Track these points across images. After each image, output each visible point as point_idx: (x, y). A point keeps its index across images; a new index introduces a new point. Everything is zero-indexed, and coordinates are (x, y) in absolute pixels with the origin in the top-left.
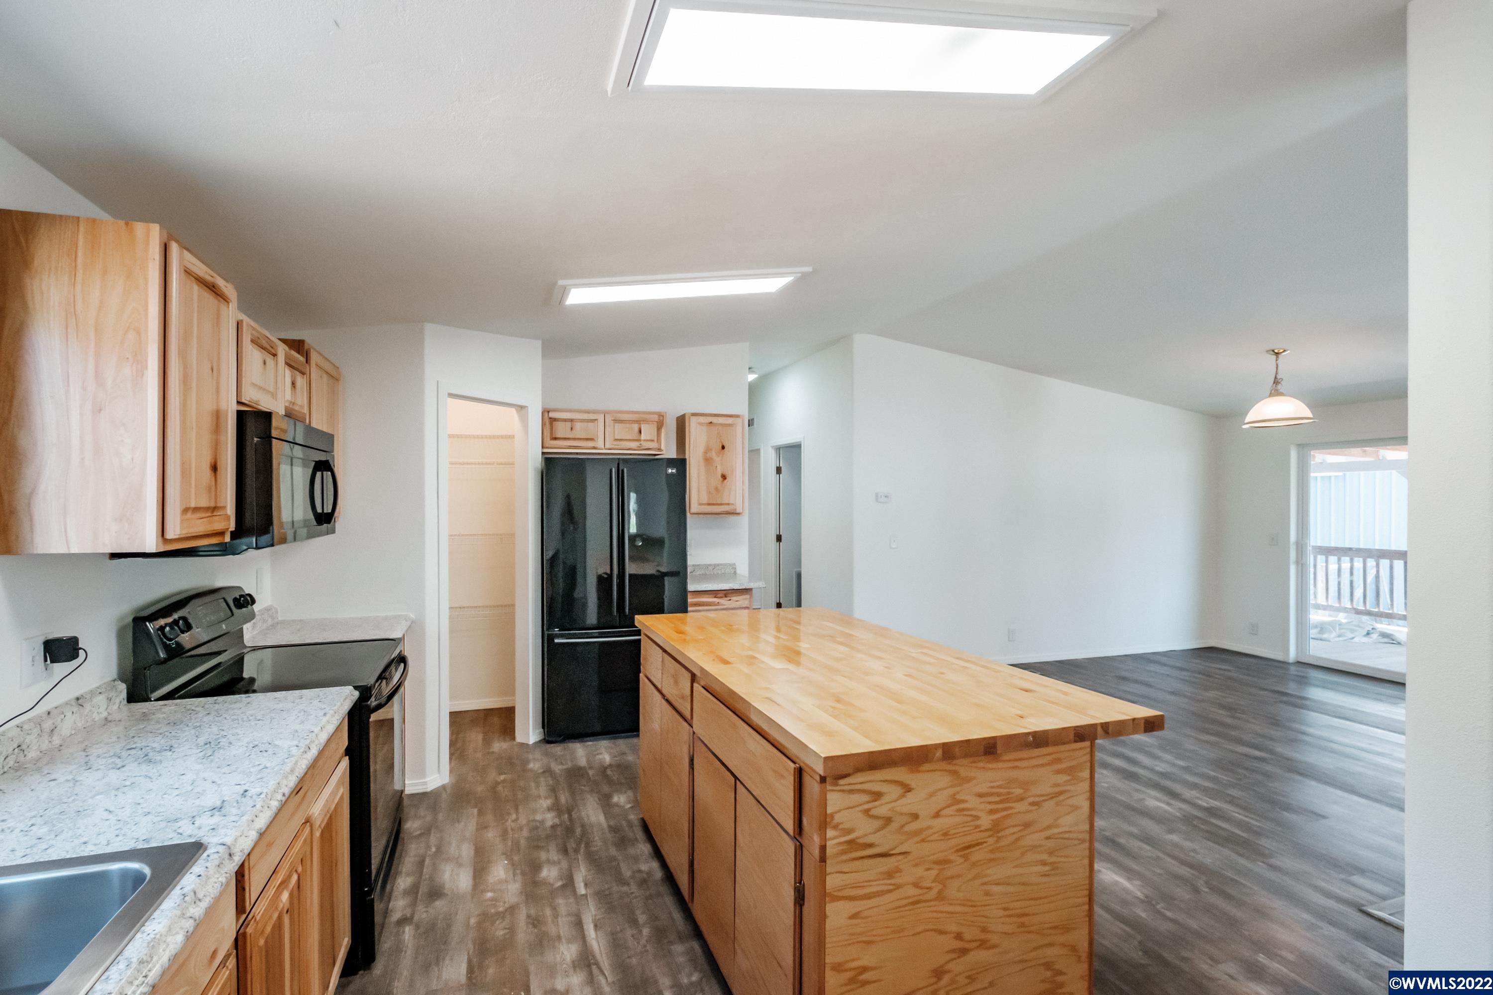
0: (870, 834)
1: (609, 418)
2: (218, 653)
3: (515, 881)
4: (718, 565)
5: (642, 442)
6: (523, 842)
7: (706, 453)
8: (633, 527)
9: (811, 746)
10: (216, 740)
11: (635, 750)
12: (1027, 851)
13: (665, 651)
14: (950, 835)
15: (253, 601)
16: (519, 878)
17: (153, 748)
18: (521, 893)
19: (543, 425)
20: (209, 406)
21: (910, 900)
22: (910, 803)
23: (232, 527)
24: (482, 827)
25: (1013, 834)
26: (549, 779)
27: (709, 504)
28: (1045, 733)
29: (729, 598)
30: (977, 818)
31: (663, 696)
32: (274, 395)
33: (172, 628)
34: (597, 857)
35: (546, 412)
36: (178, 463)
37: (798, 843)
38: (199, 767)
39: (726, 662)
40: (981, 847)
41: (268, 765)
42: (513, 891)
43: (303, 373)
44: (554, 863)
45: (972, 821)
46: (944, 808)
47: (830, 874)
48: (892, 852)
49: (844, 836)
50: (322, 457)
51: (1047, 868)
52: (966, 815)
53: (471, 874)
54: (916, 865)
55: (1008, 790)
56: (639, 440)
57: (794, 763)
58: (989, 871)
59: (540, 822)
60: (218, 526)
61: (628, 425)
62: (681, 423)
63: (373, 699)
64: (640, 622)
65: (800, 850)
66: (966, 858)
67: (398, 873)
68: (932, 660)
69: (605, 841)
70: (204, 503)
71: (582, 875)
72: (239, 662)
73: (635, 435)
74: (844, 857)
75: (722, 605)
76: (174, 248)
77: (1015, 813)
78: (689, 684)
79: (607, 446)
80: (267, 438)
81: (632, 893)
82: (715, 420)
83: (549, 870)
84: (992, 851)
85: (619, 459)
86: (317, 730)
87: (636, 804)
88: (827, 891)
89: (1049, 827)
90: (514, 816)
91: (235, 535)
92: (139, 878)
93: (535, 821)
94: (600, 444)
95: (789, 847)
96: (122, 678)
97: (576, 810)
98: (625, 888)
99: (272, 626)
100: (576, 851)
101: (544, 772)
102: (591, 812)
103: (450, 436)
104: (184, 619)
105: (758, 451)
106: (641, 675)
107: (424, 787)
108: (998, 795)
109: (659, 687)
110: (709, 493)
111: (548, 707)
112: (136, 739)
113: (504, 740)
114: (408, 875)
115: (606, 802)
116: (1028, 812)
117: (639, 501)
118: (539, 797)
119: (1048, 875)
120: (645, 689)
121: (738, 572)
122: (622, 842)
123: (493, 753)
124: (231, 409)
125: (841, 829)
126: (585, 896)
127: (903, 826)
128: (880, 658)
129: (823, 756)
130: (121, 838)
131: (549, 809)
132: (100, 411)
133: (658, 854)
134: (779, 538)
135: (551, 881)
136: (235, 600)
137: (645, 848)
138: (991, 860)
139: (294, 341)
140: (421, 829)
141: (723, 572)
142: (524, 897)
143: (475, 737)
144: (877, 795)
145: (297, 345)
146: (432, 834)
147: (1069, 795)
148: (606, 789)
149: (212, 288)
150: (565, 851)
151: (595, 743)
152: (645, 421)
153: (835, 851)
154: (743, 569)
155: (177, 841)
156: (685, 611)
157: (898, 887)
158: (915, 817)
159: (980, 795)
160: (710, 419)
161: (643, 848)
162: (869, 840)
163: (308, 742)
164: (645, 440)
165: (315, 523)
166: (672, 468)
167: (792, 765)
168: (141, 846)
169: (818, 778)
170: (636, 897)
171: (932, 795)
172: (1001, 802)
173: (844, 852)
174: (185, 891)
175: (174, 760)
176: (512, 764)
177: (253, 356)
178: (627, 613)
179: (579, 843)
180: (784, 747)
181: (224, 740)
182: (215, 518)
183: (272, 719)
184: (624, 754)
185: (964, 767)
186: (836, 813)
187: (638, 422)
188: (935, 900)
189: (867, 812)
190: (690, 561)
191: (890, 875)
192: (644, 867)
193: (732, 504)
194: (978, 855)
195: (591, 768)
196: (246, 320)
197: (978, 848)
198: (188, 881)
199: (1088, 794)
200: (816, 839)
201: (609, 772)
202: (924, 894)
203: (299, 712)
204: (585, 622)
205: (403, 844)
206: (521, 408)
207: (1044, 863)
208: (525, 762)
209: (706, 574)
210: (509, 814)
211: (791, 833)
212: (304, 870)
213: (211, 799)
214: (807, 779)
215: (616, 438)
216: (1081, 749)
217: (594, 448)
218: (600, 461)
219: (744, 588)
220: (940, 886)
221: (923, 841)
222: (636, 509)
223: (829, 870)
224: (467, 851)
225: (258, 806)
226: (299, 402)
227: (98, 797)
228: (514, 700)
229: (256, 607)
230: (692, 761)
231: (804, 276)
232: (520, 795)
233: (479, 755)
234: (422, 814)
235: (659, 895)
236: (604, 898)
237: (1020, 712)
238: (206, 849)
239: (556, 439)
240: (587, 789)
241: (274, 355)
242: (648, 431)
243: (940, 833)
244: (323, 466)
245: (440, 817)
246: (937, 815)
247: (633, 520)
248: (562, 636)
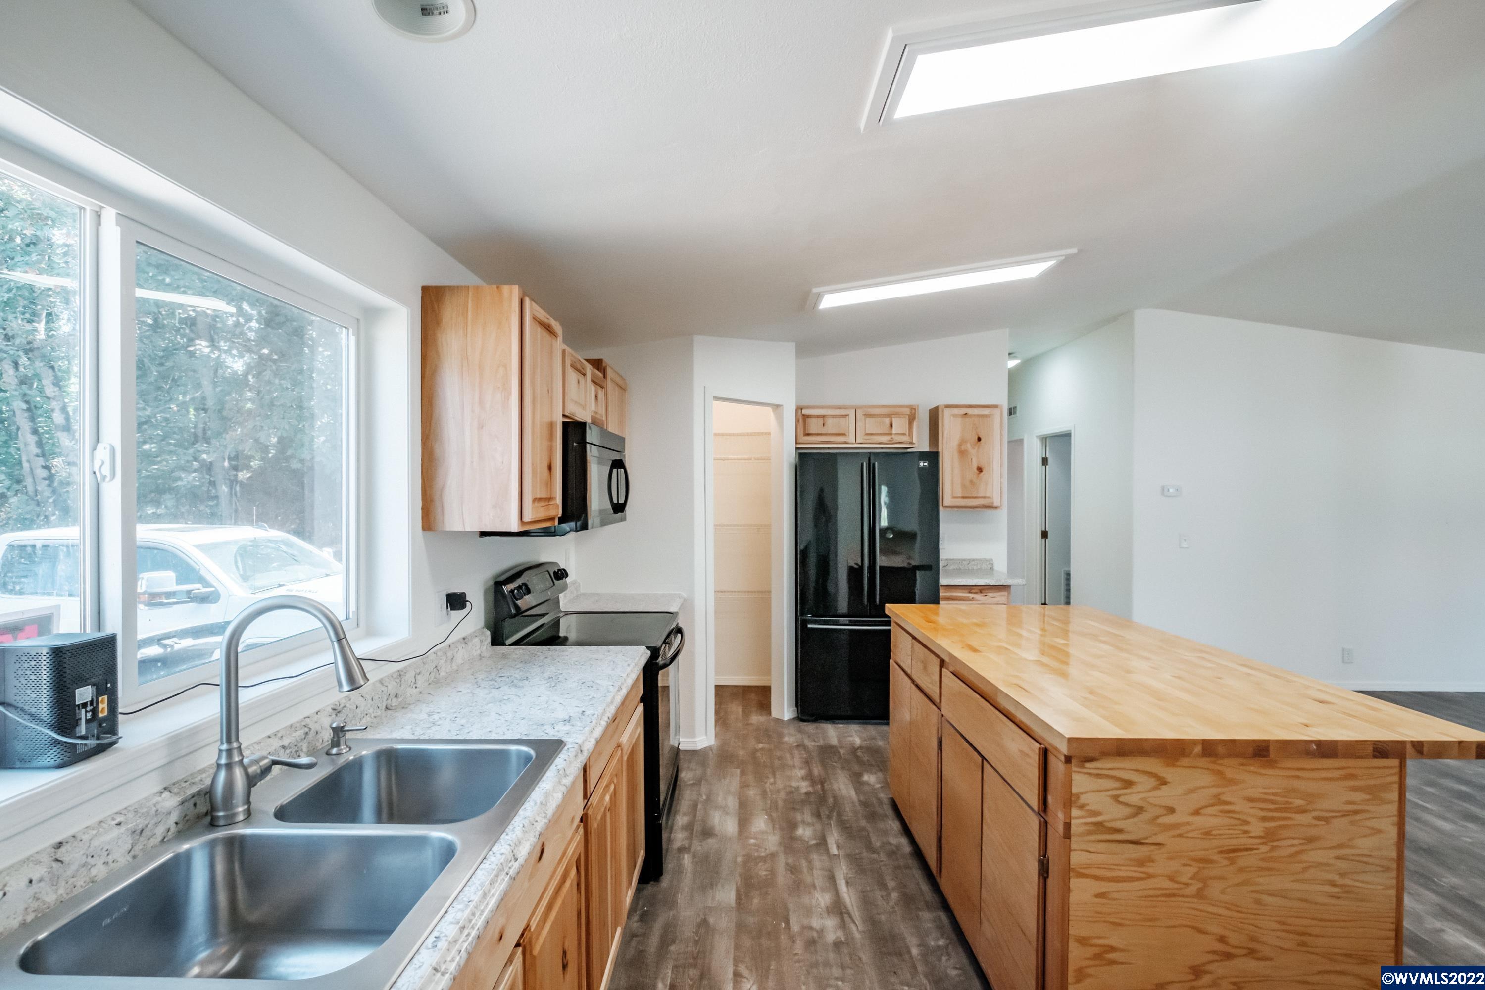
0: (1120, 819)
1: (860, 413)
2: (543, 615)
3: (774, 834)
4: (973, 560)
5: (893, 436)
6: (780, 804)
7: (960, 445)
8: (884, 521)
9: (1055, 727)
10: (556, 676)
11: (885, 737)
12: (1310, 867)
13: (914, 638)
14: (1212, 835)
15: (567, 575)
16: (778, 832)
17: (515, 677)
18: (780, 844)
19: (797, 421)
20: (547, 419)
21: (1164, 892)
22: (1165, 795)
23: (560, 515)
24: (744, 786)
25: (1293, 846)
26: (803, 752)
27: (963, 498)
28: (1334, 743)
29: (984, 594)
30: (1247, 823)
31: (913, 681)
32: (584, 407)
33: (518, 590)
34: (848, 825)
35: (799, 409)
36: (530, 465)
37: (1042, 820)
38: (548, 693)
39: (975, 651)
40: (1249, 853)
41: (595, 696)
42: (772, 841)
43: (602, 387)
44: (809, 824)
45: (1241, 825)
46: (1206, 807)
47: (1075, 850)
48: (1143, 841)
49: (1091, 817)
50: (617, 457)
51: (1336, 890)
52: (1232, 817)
53: (736, 822)
54: (1171, 859)
55: (1286, 800)
56: (891, 434)
57: (1040, 744)
58: (1261, 880)
59: (795, 788)
60: (552, 513)
61: (879, 419)
62: (934, 416)
63: (660, 659)
64: (890, 610)
65: (1044, 827)
66: (1232, 862)
67: (676, 812)
68: (1209, 665)
69: (856, 813)
70: (544, 496)
71: (834, 839)
72: (556, 624)
73: (886, 429)
74: (1093, 837)
75: (977, 600)
76: (527, 301)
77: (1294, 825)
78: (938, 669)
79: (859, 440)
80: (583, 443)
81: (881, 861)
82: (970, 411)
83: (804, 829)
84: (1263, 860)
85: (870, 453)
86: (625, 675)
87: (886, 785)
88: (1072, 867)
89: (1340, 846)
90: (772, 780)
91: (562, 520)
92: (528, 758)
93: (791, 786)
94: (851, 438)
95: (1034, 822)
96: (487, 626)
97: (828, 783)
98: (875, 856)
99: (577, 596)
100: (829, 817)
101: (798, 746)
102: (842, 786)
103: (716, 434)
104: (525, 584)
105: (1021, 441)
106: (891, 661)
107: (694, 745)
108: (1273, 802)
109: (909, 672)
110: (964, 486)
111: (801, 688)
112: (503, 670)
113: (761, 715)
114: (684, 814)
115: (856, 779)
116: (1310, 826)
117: (891, 494)
118: (794, 766)
119: (1339, 898)
120: (896, 675)
121: (995, 568)
122: (872, 816)
123: (752, 724)
124: (559, 420)
125: (1088, 810)
126: (838, 856)
127: (1158, 817)
128: (1148, 659)
129: (1067, 736)
130: (511, 731)
131: (803, 778)
132: (482, 427)
133: (907, 831)
134: (1045, 535)
135: (806, 839)
136: (555, 573)
137: (895, 825)
138: (1262, 869)
139: (595, 360)
140: (693, 779)
141: (979, 567)
142: (782, 849)
143: (735, 709)
144: (1128, 784)
145: (598, 364)
146: (703, 786)
147: (1368, 815)
148: (856, 768)
149: (548, 328)
150: (818, 815)
151: (845, 726)
152: (897, 415)
153: (1082, 829)
154: (1001, 566)
155: (545, 737)
156: (938, 603)
157: (1150, 876)
158: (1171, 810)
159: (1251, 800)
160: (964, 411)
161: (893, 825)
162: (1118, 825)
163: (620, 684)
164: (896, 434)
165: (612, 511)
166: (924, 460)
167: (1037, 745)
168: (524, 737)
169: (1063, 758)
170: (885, 865)
171: (1192, 791)
172: (1276, 810)
173: (1090, 833)
174: (559, 767)
175: (532, 686)
176: (769, 736)
177: (572, 375)
178: (878, 603)
179: (831, 811)
180: (1031, 729)
181: (561, 676)
182: (551, 507)
183: (591, 665)
184: (874, 738)
185: (1231, 768)
186: (1082, 794)
187: (889, 416)
188: (1193, 897)
189: (1116, 798)
190: (943, 555)
191: (1141, 863)
192: (893, 841)
193: (989, 498)
194: (1246, 860)
195: (841, 747)
196: (568, 350)
197: (1246, 853)
198: (560, 762)
199: (1395, 819)
200: (1061, 815)
201: (859, 753)
202: (1180, 889)
203: (610, 662)
204: (836, 610)
205: (680, 790)
206: (777, 407)
207: (1333, 884)
208: (781, 735)
209: (960, 569)
210: (767, 778)
211: (1036, 808)
212: (618, 782)
213: (562, 714)
214: (1052, 759)
215: (867, 432)
216: (1384, 767)
217: (846, 443)
218: (851, 456)
219: (1001, 584)
220: (1200, 885)
221: (1180, 835)
222: (887, 502)
223: (1073, 846)
224: (732, 803)
225: (594, 722)
226: (600, 412)
227: (490, 705)
228: (770, 680)
229: (568, 580)
230: (940, 743)
231: (1068, 258)
232: (777, 763)
233: (740, 725)
234: (694, 768)
235: (907, 867)
236: (854, 860)
237: (1305, 721)
238: (565, 745)
239: (808, 434)
240: (838, 765)
241: (584, 375)
242: (900, 425)
243: (1201, 831)
244: (618, 464)
245: (709, 771)
246: (1197, 813)
247: (884, 513)
248: (815, 622)
